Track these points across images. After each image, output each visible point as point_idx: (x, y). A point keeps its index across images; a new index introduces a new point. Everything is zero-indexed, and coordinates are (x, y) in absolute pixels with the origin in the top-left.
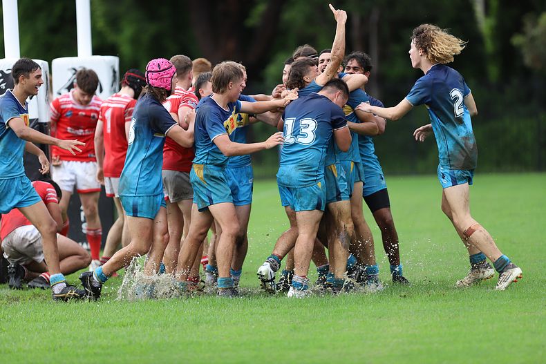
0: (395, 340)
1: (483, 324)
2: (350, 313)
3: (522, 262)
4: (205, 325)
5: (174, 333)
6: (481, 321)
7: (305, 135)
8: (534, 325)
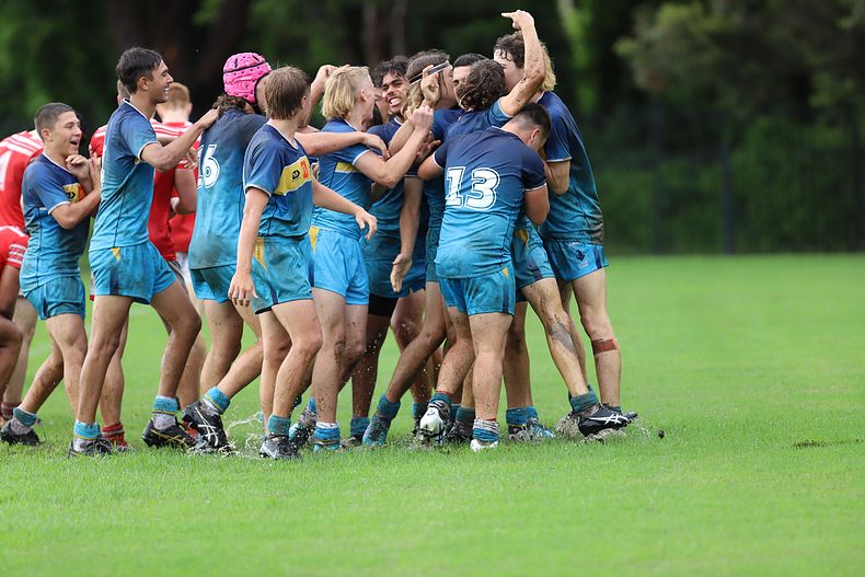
0: (432, 523)
1: (571, 496)
2: (362, 479)
3: (633, 398)
4: (130, 500)
5: (80, 513)
6: (568, 492)
7: (480, 195)
8: (651, 498)
